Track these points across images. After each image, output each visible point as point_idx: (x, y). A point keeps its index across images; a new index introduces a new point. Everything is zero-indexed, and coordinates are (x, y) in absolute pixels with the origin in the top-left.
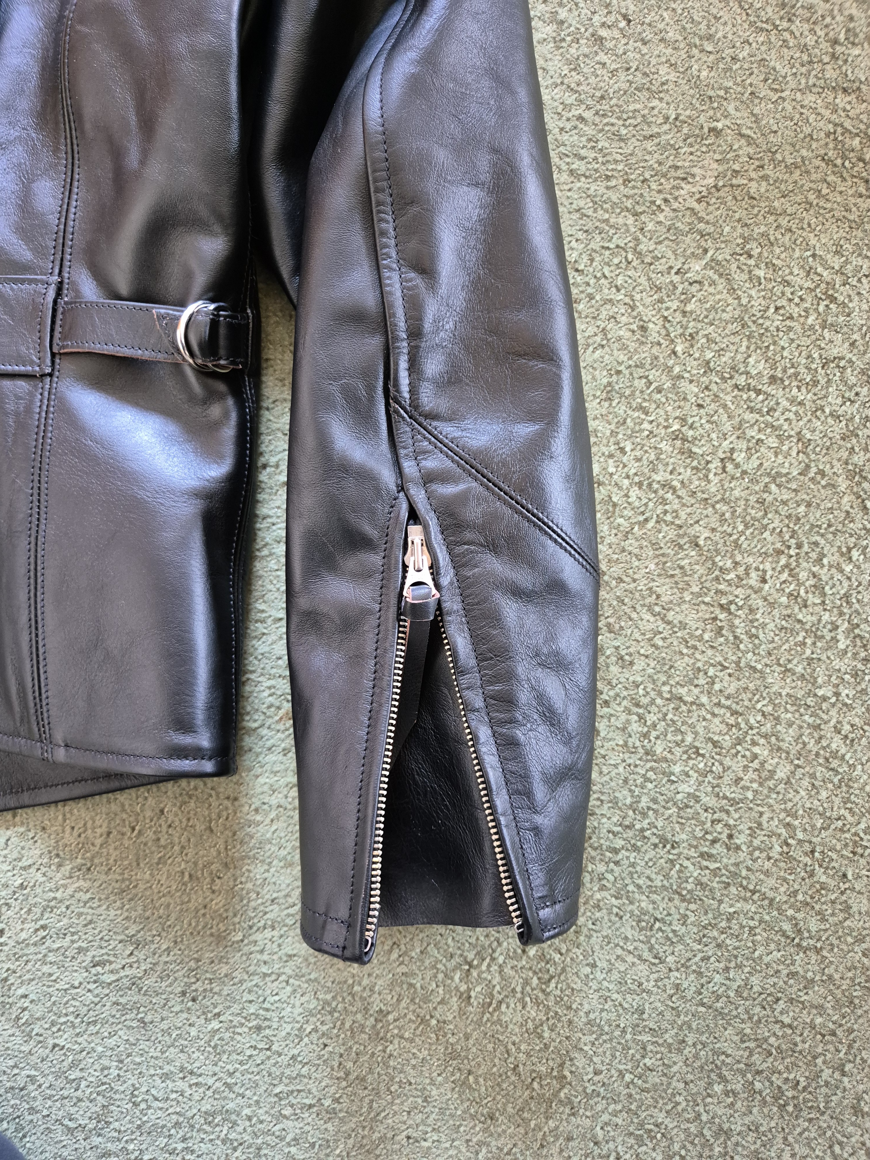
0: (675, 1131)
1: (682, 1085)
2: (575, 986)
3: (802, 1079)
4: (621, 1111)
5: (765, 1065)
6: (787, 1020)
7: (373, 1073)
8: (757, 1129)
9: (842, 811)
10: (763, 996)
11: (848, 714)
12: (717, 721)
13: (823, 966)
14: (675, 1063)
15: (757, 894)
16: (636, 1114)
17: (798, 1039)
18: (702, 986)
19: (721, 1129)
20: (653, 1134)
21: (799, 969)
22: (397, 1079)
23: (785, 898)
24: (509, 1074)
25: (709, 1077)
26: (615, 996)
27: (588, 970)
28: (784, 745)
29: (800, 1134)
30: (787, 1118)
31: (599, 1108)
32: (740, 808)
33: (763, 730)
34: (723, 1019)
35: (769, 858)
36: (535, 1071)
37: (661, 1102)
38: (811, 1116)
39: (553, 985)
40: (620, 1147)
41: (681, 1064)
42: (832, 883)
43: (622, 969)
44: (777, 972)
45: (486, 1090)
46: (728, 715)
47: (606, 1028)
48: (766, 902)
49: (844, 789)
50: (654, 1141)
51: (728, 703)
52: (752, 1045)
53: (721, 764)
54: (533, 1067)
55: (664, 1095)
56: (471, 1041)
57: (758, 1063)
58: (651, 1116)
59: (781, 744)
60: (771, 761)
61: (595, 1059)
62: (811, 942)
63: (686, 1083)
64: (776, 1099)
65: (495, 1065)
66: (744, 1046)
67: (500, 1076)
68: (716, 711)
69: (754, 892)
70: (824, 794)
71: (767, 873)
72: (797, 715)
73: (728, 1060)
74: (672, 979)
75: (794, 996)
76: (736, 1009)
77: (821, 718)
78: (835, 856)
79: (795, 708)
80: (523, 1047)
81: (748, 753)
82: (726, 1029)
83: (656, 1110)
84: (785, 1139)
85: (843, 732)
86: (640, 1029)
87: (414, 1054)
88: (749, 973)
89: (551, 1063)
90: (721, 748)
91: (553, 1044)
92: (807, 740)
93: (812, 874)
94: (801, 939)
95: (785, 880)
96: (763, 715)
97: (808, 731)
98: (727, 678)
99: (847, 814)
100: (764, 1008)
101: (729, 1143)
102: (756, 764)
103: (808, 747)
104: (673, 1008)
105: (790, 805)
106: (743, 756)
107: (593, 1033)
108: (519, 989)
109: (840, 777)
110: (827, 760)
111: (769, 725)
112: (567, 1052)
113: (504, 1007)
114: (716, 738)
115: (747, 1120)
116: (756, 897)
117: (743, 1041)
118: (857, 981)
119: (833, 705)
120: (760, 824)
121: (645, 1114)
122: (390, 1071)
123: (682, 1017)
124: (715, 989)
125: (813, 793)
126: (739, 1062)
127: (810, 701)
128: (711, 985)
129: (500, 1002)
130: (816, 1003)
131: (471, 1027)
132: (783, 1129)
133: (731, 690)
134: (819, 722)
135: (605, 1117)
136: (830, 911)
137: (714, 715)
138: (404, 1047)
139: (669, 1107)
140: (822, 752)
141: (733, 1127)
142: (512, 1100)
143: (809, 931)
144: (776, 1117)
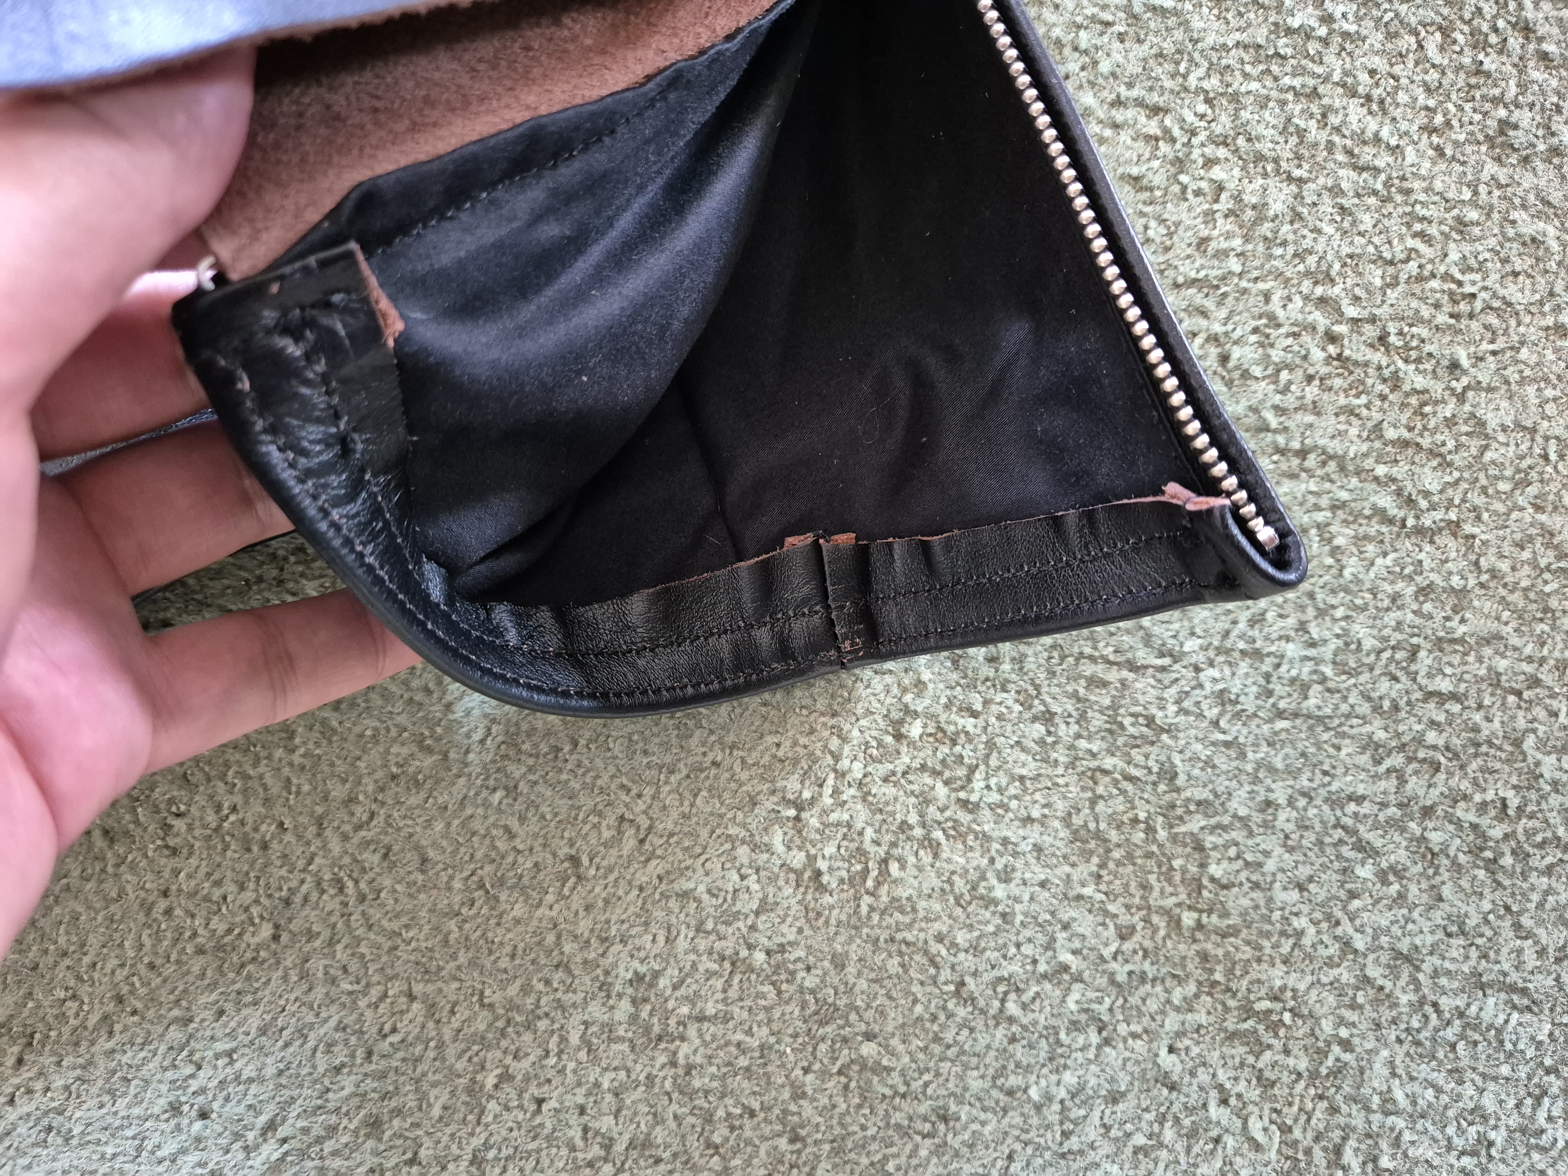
0: (1313, 995)
1: (1294, 895)
2: (1024, 772)
3: (1510, 794)
4: (1197, 996)
5: (1434, 793)
6: (1444, 685)
7: (663, 1121)
8: (1461, 925)
9: (1411, 243)
10: (1386, 655)
11: (1358, 52)
12: (1125, 137)
13: (1473, 557)
14: (1267, 854)
15: (1312, 456)
16: (1228, 990)
17: (1478, 717)
18: (1267, 677)
19: (1398, 955)
20: (1275, 1018)
21: (1433, 577)
22: (721, 1113)
23: (1364, 447)
24: (950, 1005)
25: (1339, 857)
26: (1109, 763)
27: (1039, 729)
28: (1264, 147)
29: (1540, 905)
30: (1507, 882)
31: (1153, 1005)
32: (1225, 295)
33: (1218, 129)
34: (1328, 729)
35: (1310, 379)
36: (1000, 980)
37: (1266, 944)
38: (1549, 860)
39: (978, 784)
40: (1220, 1072)
41: (1278, 851)
42: (1437, 389)
43: (1107, 702)
44: (1395, 598)
45: (914, 1060)
46: (1143, 119)
47: (1114, 836)
48: (1332, 466)
49: (1399, 198)
50: (1282, 1032)
51: (1135, 93)
52: (1397, 760)
53: (1162, 221)
54: (996, 973)
55: (1268, 927)
56: (851, 970)
57: (1421, 792)
58: (1259, 981)
59: (1258, 146)
60: (1250, 188)
61: (1112, 908)
62: (1438, 515)
63: (1301, 888)
64: (1475, 851)
65: (915, 1001)
66: (1382, 769)
67: (934, 1018)
68: (1119, 115)
69: (1302, 454)
70: (1367, 221)
71: (1316, 409)
72: (1269, 83)
73: (1366, 808)
74: (1208, 686)
75: (1442, 634)
76: (1345, 698)
77: (1314, 75)
78: (1424, 332)
79: (1262, 67)
80: (962, 937)
81: (1204, 185)
82: (1338, 748)
83: (1265, 966)
84: (1517, 926)
85: (1361, 89)
86: (1179, 811)
87: (739, 1045)
88: (1347, 618)
89: (1027, 949)
90: (1151, 189)
91: (1018, 907)
92: (1302, 124)
93: (1395, 381)
94: (1417, 517)
95: (1351, 412)
96: (1208, 101)
97: (1299, 107)
98: (1117, 45)
99: (1417, 244)
100: (1395, 679)
101: (1421, 976)
102: (1225, 203)
103: (1311, 137)
104: (1227, 744)
105: (1312, 260)
106: (1198, 193)
107: (1092, 853)
108: (913, 818)
109: (1383, 177)
110: (1350, 153)
111: (1224, 118)
112: (1053, 914)
113: (894, 868)
114: (1135, 171)
115: (1438, 916)
116: (1312, 461)
117: (1378, 762)
118: (1543, 563)
119: (1325, 42)
120: (1272, 318)
121: (1245, 983)
122: (700, 1102)
123: (1250, 755)
124: (1294, 672)
125: (1346, 224)
126: (1384, 805)
127: (1283, 45)
128: (1284, 668)
129: (885, 861)
130: (1484, 634)
131: (841, 939)
132: (1507, 908)
133: (1134, 68)
134: (1311, 82)
135: (1172, 1022)
136: (1451, 444)
137: (1116, 126)
138: (714, 1037)
139: (1286, 948)
140: (1336, 139)
141: (1418, 942)
142: (974, 1061)
143: (1427, 494)
144: (1486, 891)
